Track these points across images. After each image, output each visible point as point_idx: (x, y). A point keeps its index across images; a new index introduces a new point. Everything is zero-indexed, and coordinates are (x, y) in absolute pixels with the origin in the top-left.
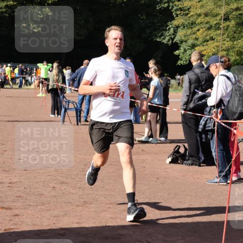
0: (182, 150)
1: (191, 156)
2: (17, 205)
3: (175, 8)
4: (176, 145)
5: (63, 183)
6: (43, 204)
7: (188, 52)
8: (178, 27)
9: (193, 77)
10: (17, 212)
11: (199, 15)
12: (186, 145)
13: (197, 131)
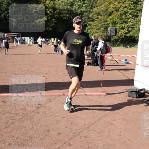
0: (90, 62)
1: (92, 63)
2: (47, 76)
3: (88, 24)
4: (88, 61)
5: (58, 70)
6: (53, 76)
7: (91, 36)
8: (88, 29)
9: (93, 42)
10: (46, 77)
11: (94, 26)
12: (91, 61)
13: (94, 57)
